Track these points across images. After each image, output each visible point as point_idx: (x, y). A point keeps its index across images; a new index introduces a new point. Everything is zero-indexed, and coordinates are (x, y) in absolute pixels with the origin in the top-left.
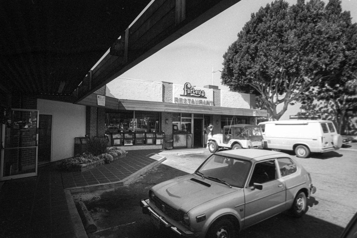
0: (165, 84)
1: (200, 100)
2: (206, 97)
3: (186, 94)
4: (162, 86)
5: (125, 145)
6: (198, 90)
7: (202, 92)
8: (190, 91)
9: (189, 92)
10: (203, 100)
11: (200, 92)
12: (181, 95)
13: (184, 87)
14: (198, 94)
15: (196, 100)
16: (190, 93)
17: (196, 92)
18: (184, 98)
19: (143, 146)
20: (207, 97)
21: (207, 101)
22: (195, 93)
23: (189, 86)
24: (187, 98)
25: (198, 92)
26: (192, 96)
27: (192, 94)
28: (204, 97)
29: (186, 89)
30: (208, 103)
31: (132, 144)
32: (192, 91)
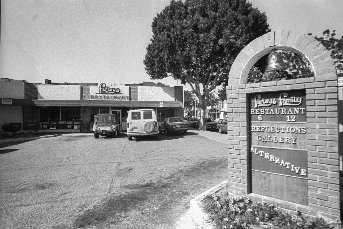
0: (83, 86)
1: (115, 96)
2: (121, 93)
3: (101, 92)
4: (80, 88)
5: (50, 128)
6: (112, 89)
7: (116, 90)
8: (105, 90)
9: (103, 91)
10: (118, 95)
11: (114, 90)
12: (97, 93)
13: (99, 87)
14: (113, 91)
15: (111, 96)
16: (105, 91)
17: (111, 89)
18: (99, 95)
19: (64, 130)
20: (123, 93)
21: (122, 96)
22: (109, 91)
23: (104, 86)
24: (102, 95)
25: (113, 90)
26: (107, 93)
27: (106, 92)
28: (119, 93)
29: (101, 88)
30: (123, 97)
31: (55, 128)
32: (107, 89)
